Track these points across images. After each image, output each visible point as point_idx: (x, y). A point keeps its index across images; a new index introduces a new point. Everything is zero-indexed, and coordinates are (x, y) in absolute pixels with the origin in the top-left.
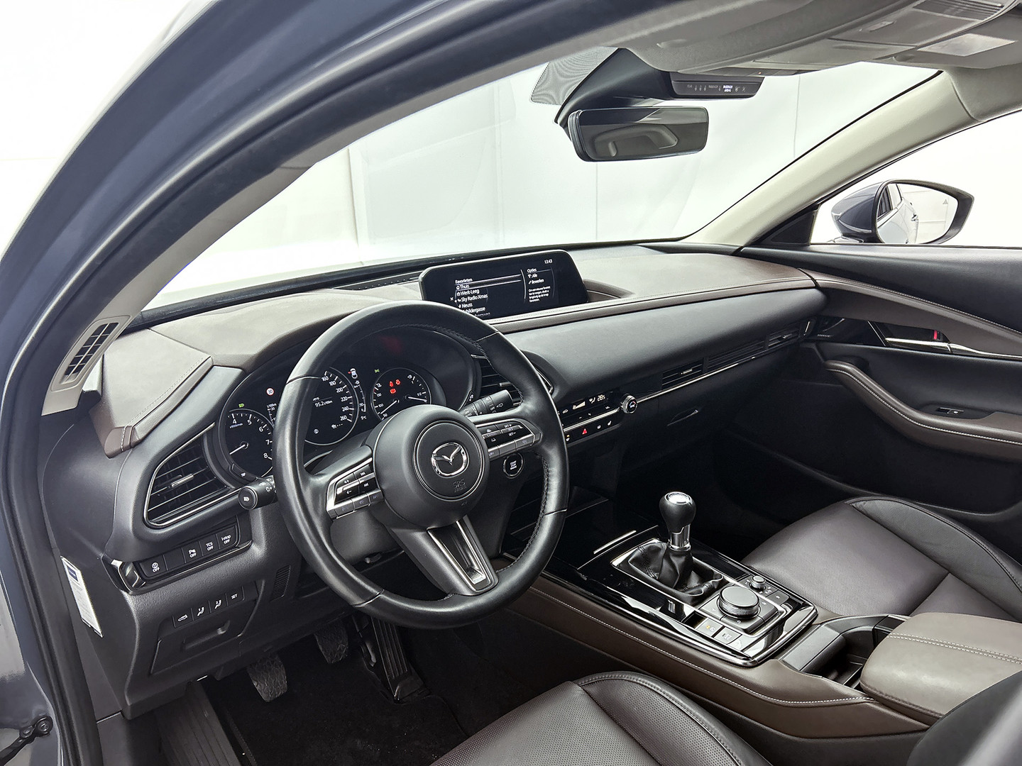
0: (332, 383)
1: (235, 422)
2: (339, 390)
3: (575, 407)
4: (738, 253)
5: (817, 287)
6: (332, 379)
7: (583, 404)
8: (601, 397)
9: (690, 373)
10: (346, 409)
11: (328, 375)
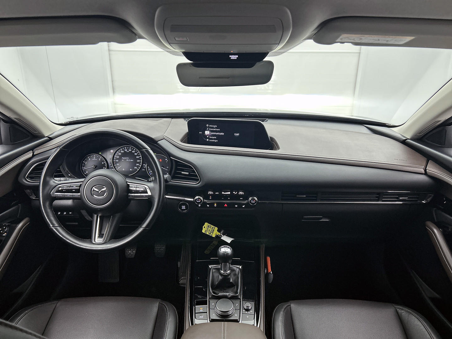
0: (135, 154)
1: (94, 158)
2: (137, 157)
3: (223, 193)
4: (404, 142)
5: (426, 173)
6: (136, 152)
7: (229, 193)
8: (241, 193)
9: (304, 197)
10: (138, 165)
11: (135, 151)
